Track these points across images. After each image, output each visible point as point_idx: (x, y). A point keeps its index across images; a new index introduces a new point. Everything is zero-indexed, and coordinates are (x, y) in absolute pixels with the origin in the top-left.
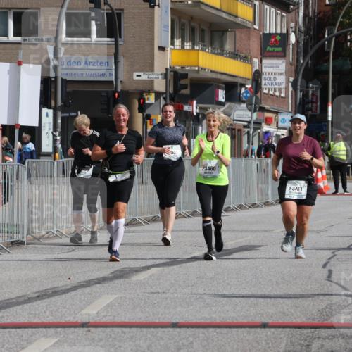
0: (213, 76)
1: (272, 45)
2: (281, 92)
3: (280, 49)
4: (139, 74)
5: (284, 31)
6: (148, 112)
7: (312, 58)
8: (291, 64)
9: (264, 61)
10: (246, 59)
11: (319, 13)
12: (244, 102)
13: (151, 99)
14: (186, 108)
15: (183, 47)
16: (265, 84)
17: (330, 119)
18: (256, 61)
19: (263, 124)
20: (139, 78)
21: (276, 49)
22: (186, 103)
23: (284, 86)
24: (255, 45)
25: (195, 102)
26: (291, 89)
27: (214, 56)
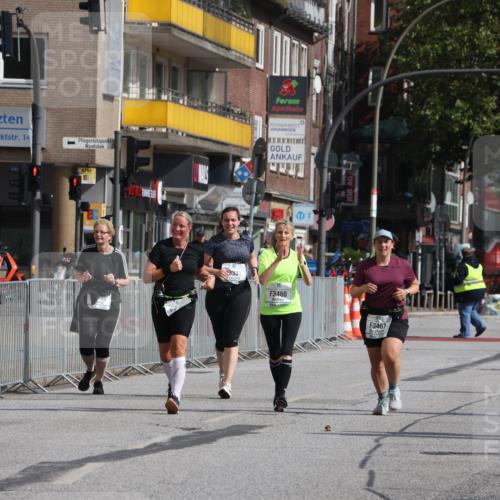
0: (190, 142)
1: (285, 95)
2: (297, 171)
3: (297, 102)
4: (71, 139)
5: (304, 74)
6: (84, 198)
7: (348, 118)
8: (315, 126)
9: (272, 120)
10: (244, 117)
11: (358, 46)
12: (239, 185)
13: (90, 177)
14: (146, 193)
15: (142, 95)
16: (272, 157)
17: (374, 214)
18: (259, 120)
19: (269, 220)
20: (71, 146)
21: (290, 102)
22: (147, 185)
23: (302, 160)
24: (257, 94)
25: (160, 184)
26: (313, 165)
27: (192, 110)
